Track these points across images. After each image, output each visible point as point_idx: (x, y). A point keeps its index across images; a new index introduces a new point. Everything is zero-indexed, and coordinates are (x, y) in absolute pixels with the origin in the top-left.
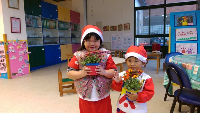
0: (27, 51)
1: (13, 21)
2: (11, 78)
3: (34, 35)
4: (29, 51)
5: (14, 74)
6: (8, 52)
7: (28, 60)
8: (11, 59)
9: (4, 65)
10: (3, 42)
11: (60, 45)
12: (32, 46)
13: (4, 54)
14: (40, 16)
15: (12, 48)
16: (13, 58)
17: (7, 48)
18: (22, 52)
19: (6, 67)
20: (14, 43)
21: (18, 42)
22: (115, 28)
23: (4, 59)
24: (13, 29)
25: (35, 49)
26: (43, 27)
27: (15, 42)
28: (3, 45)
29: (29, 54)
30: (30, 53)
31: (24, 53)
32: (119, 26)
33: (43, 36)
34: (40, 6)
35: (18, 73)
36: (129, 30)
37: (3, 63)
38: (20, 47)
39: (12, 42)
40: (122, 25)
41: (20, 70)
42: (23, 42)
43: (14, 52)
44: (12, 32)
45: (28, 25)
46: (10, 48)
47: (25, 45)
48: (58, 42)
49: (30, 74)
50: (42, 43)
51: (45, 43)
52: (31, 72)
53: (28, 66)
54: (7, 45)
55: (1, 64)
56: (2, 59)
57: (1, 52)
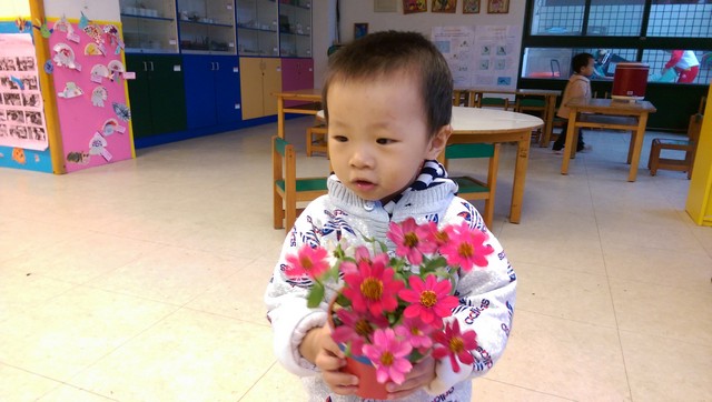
0: (122, 68)
2: (63, 170)
3: (143, 7)
4: (128, 70)
5: (76, 157)
6: (49, 67)
7: (127, 107)
8: (61, 95)
9: (34, 117)
10: (27, 24)
11: (238, 56)
12: (137, 51)
13: (34, 73)
15: (66, 52)
16: (70, 91)
17: (47, 53)
18: (102, 71)
19: (44, 126)
20: (70, 30)
21: (87, 28)
23: (34, 92)
25: (149, 66)
27: (75, 26)
28: (27, 37)
29: (129, 81)
30: (132, 76)
31: (111, 77)
33: (178, 15)
35: (91, 152)
36: (507, 12)
37: (29, 108)
38: (95, 48)
39: (64, 25)
41: (96, 144)
42: (107, 31)
43: (72, 66)
46: (57, 48)
47: (113, 44)
48: (231, 45)
49: (135, 159)
50: (175, 43)
51: (182, 45)
52: (137, 156)
53: (125, 127)
54: (47, 35)
55: (20, 112)
56: (28, 93)
57: (22, 64)
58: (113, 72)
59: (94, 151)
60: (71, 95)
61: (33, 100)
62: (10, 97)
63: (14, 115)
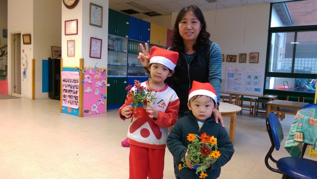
0: (106, 83)
1: (94, 42)
2: (82, 116)
3: (117, 61)
4: (108, 83)
5: (87, 111)
6: (82, 82)
7: (106, 95)
8: (85, 91)
9: (76, 97)
10: (78, 69)
12: (112, 76)
13: (78, 84)
14: (127, 37)
15: (88, 78)
16: (88, 90)
17: (82, 77)
18: (99, 84)
19: (78, 101)
20: (91, 71)
21: (96, 70)
22: (234, 58)
23: (77, 90)
24: (92, 52)
25: (116, 81)
26: (129, 52)
27: (92, 69)
28: (78, 73)
29: (108, 87)
30: (109, 85)
32: (241, 55)
33: (128, 64)
34: (128, 23)
36: (258, 63)
37: (75, 95)
38: (97, 76)
39: (89, 69)
40: (246, 54)
41: (94, 107)
42: (102, 71)
43: (90, 82)
44: (90, 57)
45: (111, 48)
46: (86, 77)
47: (104, 75)
50: (125, 73)
51: (128, 74)
52: (107, 112)
53: (104, 102)
54: (83, 72)
55: (72, 96)
56: (75, 90)
57: (75, 81)
58: (103, 84)
59: (93, 110)
60: (88, 91)
61: (76, 92)
62: (70, 91)
63: (70, 97)
